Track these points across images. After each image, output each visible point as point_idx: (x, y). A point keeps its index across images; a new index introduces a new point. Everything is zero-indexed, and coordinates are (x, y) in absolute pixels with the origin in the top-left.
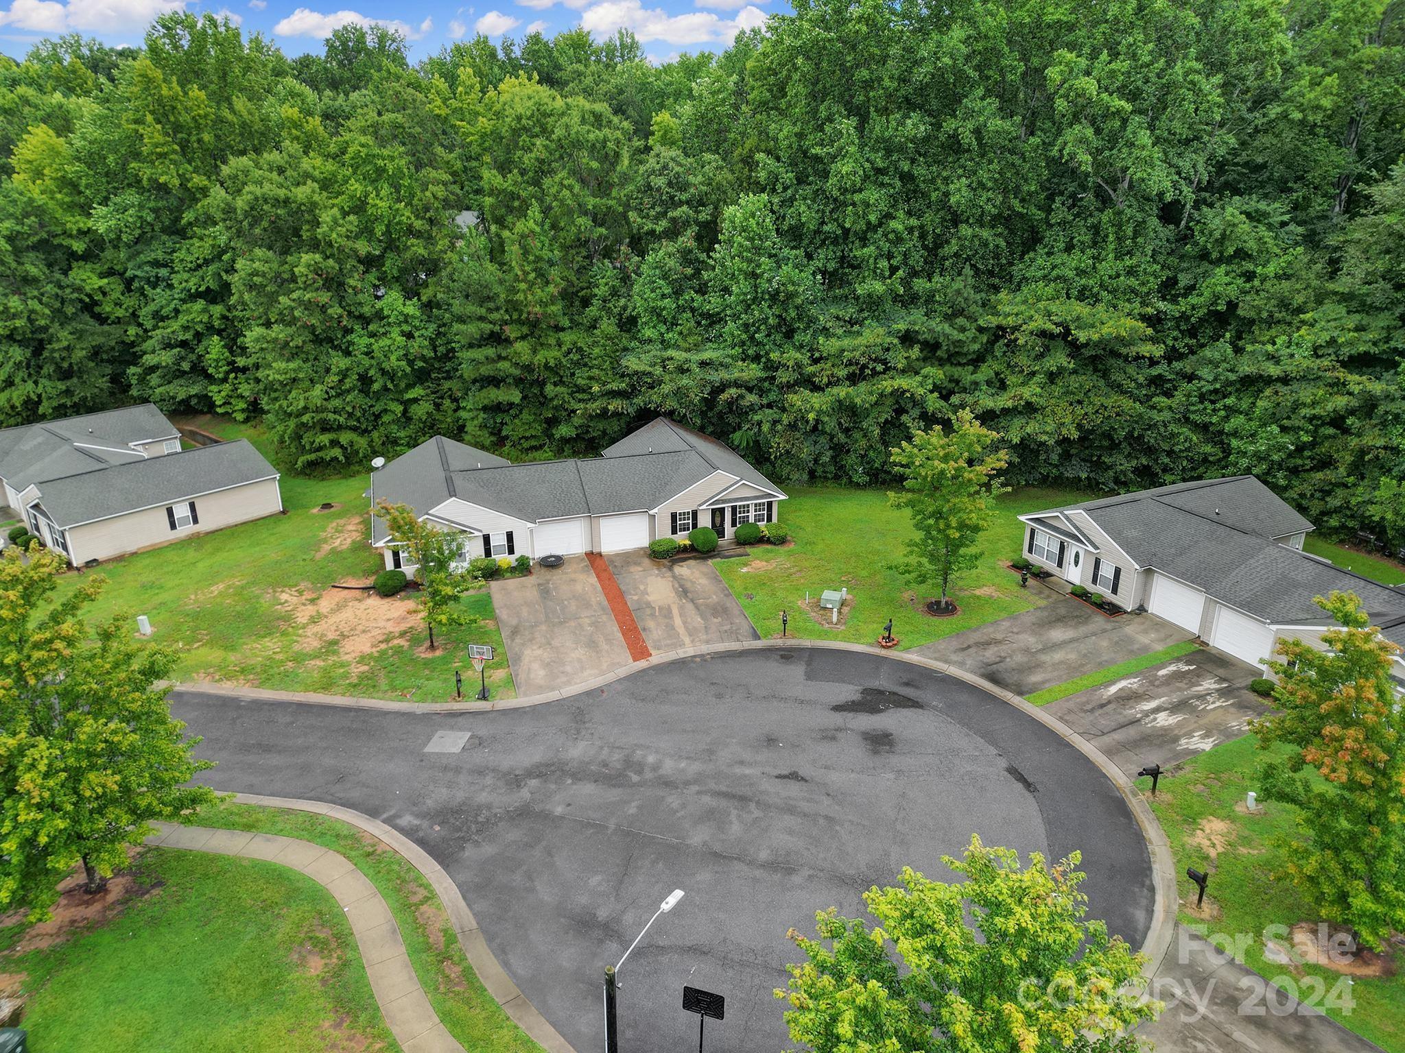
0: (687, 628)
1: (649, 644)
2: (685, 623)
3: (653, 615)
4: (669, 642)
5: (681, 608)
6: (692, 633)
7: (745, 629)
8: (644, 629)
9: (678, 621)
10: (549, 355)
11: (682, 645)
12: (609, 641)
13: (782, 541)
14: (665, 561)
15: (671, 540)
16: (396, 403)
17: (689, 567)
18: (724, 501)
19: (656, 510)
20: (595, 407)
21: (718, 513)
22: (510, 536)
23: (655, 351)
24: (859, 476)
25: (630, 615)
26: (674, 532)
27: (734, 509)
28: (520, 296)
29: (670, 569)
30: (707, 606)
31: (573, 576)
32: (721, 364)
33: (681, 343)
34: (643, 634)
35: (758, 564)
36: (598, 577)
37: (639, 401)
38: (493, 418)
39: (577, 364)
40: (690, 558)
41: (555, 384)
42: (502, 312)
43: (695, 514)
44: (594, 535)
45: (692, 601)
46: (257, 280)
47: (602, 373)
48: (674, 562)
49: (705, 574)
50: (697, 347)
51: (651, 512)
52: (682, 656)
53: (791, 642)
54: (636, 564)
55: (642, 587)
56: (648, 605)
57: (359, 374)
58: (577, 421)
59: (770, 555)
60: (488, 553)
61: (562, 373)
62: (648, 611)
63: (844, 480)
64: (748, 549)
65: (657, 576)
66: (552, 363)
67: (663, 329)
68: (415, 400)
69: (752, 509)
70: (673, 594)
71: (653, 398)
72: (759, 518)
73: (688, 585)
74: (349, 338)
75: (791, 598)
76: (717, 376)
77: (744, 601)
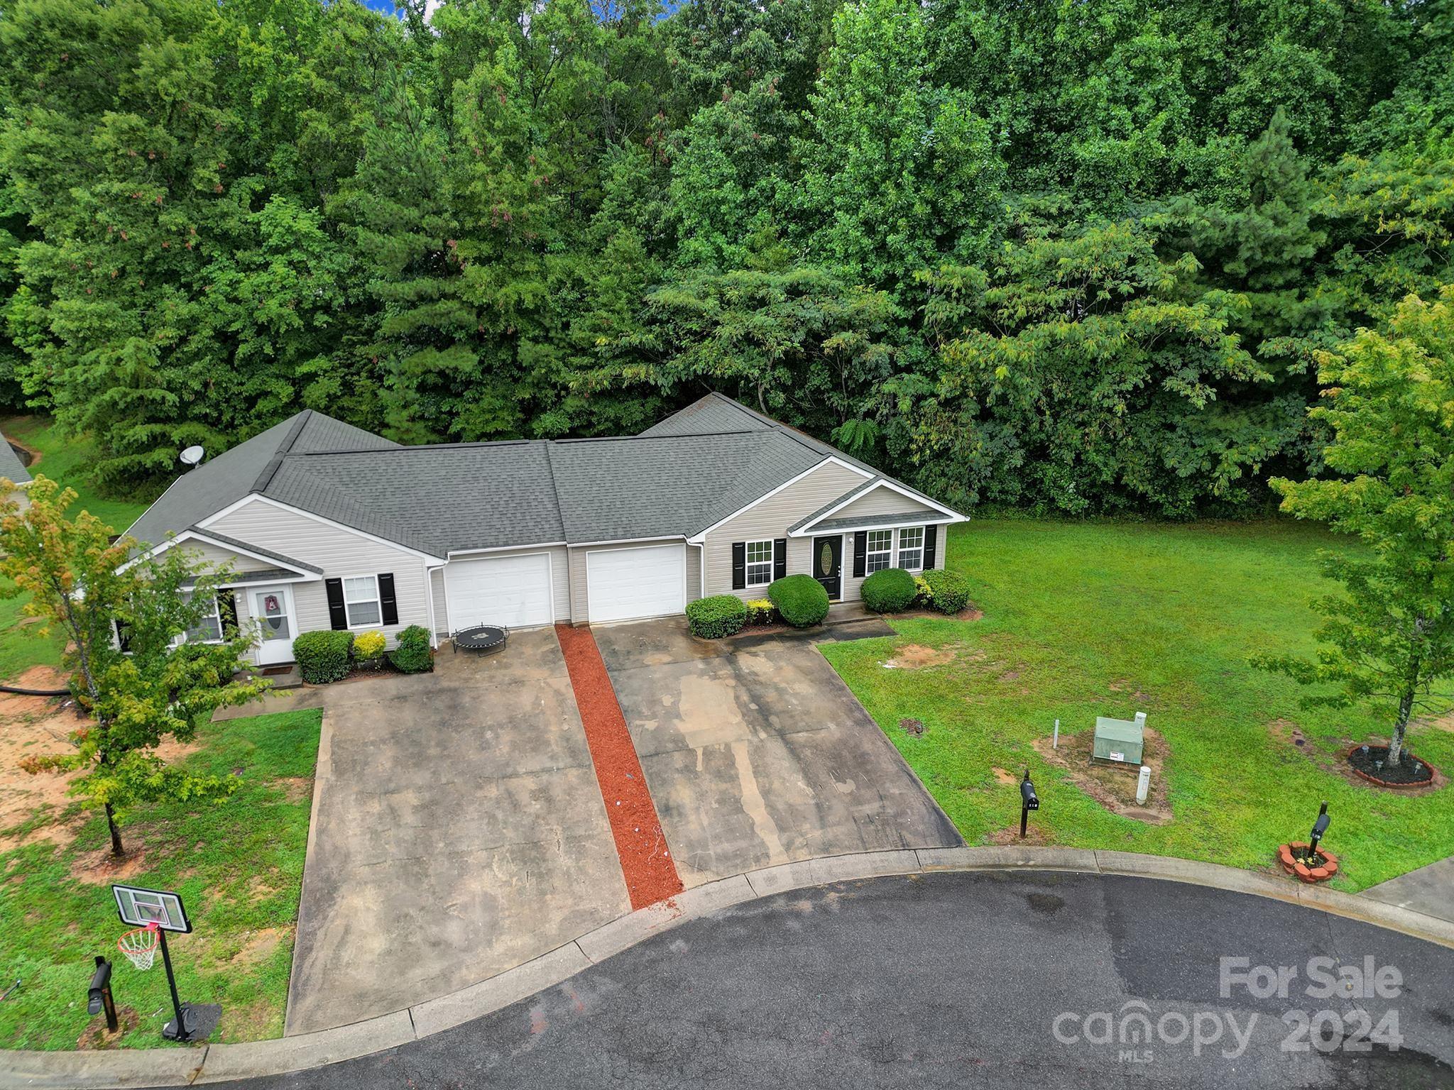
0: (771, 808)
1: (678, 854)
2: (766, 793)
3: (689, 770)
4: (727, 847)
5: (757, 752)
6: (784, 821)
7: (917, 815)
8: (667, 810)
9: (749, 789)
10: (527, 290)
11: (762, 857)
12: (574, 842)
13: (957, 606)
14: (720, 644)
15: (734, 601)
16: (282, 382)
17: (769, 657)
18: (841, 523)
19: (701, 537)
20: (601, 377)
21: (827, 547)
22: (387, 584)
23: (705, 274)
24: (1068, 498)
25: (636, 770)
26: (738, 583)
27: (860, 538)
28: (477, 186)
29: (731, 659)
30: (816, 747)
31: (518, 671)
32: (824, 290)
33: (751, 259)
34: (665, 825)
35: (915, 652)
36: (573, 672)
37: (677, 363)
38: (437, 404)
39: (572, 307)
40: (770, 638)
41: (535, 340)
42: (446, 215)
43: (781, 546)
44: (573, 588)
45: (782, 734)
46: (37, 159)
47: (614, 317)
48: (738, 645)
49: (806, 672)
50: (782, 265)
51: (692, 541)
52: (763, 891)
53: (1042, 856)
54: (658, 648)
55: (667, 700)
56: (680, 743)
57: (215, 329)
58: (571, 404)
59: (941, 635)
60: (338, 620)
61: (547, 322)
62: (678, 760)
63: (1040, 507)
64: (891, 622)
65: (702, 673)
66: (529, 303)
67: (720, 240)
68: (311, 377)
69: (895, 540)
70: (738, 718)
71: (704, 357)
72: (908, 560)
73: (771, 696)
74: (204, 271)
75: (1011, 734)
76: (814, 311)
77: (901, 738)
